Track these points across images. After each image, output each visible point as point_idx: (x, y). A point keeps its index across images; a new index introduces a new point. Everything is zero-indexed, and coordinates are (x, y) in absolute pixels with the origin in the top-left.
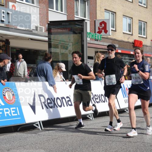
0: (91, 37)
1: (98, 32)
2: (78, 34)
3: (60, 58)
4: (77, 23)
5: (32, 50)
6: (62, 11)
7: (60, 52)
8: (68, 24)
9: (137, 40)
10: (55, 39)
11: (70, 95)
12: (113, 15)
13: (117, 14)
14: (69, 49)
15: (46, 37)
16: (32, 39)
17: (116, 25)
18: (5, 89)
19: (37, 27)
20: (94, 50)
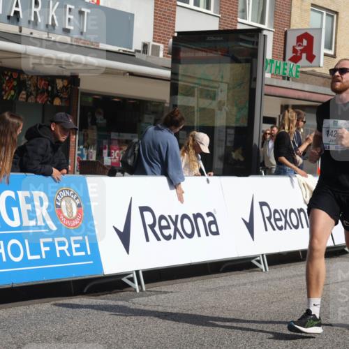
0: (273, 71)
1: (291, 60)
2: (244, 64)
3: (196, 120)
4: (241, 36)
5: (130, 99)
6: (208, 7)
7: (198, 106)
8: (222, 38)
10: (189, 74)
11: (214, 210)
12: (330, 18)
13: (340, 15)
14: (219, 99)
15: (167, 68)
16: (132, 74)
17: (336, 43)
18: (62, 191)
19: (145, 46)
20: (278, 103)
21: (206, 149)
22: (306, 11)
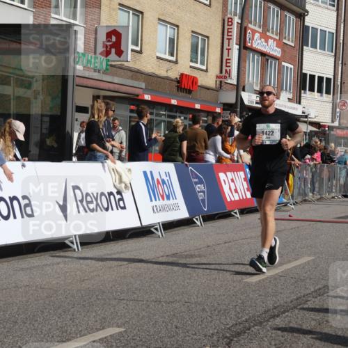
0: (85, 64)
3: (12, 108)
6: (22, 2)
7: (14, 95)
12: (136, 17)
13: (145, 15)
17: (141, 40)
20: (90, 92)
21: (21, 137)
22: (114, 10)
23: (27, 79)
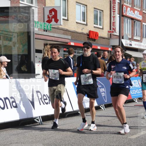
0: (39, 27)
2: (24, 23)
3: (2, 52)
7: (3, 45)
9: (92, 31)
11: (14, 96)
14: (13, 41)
17: (68, 14)
20: (43, 42)
23: (10, 36)
